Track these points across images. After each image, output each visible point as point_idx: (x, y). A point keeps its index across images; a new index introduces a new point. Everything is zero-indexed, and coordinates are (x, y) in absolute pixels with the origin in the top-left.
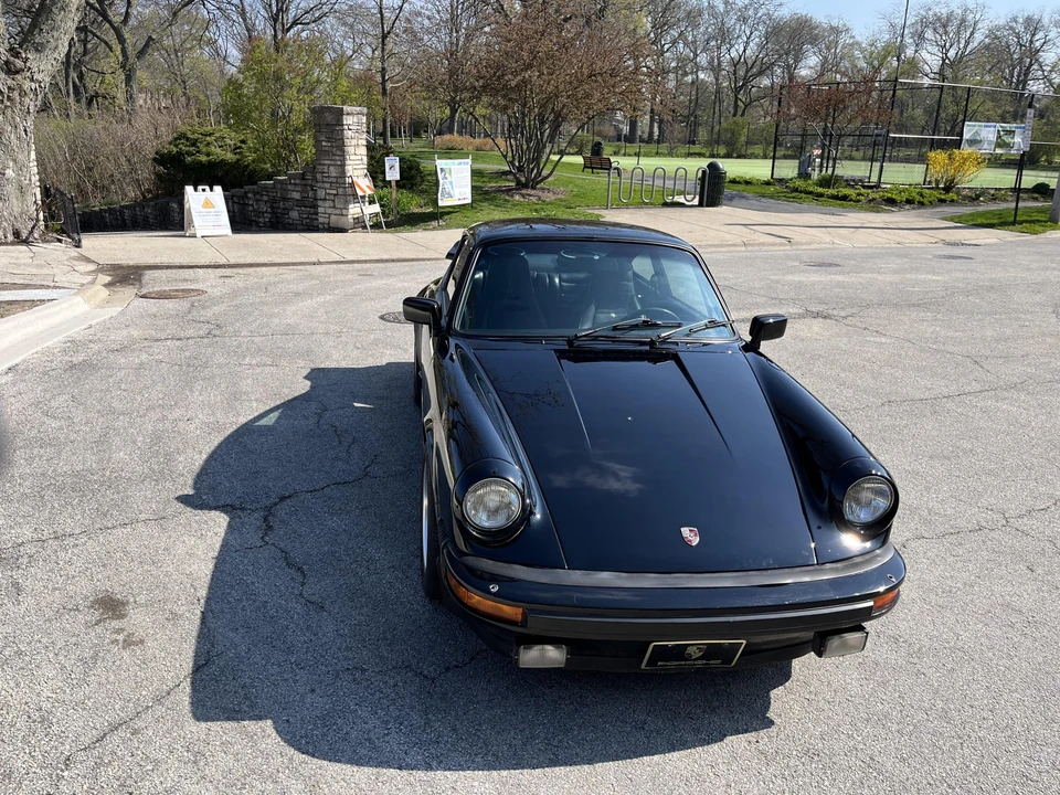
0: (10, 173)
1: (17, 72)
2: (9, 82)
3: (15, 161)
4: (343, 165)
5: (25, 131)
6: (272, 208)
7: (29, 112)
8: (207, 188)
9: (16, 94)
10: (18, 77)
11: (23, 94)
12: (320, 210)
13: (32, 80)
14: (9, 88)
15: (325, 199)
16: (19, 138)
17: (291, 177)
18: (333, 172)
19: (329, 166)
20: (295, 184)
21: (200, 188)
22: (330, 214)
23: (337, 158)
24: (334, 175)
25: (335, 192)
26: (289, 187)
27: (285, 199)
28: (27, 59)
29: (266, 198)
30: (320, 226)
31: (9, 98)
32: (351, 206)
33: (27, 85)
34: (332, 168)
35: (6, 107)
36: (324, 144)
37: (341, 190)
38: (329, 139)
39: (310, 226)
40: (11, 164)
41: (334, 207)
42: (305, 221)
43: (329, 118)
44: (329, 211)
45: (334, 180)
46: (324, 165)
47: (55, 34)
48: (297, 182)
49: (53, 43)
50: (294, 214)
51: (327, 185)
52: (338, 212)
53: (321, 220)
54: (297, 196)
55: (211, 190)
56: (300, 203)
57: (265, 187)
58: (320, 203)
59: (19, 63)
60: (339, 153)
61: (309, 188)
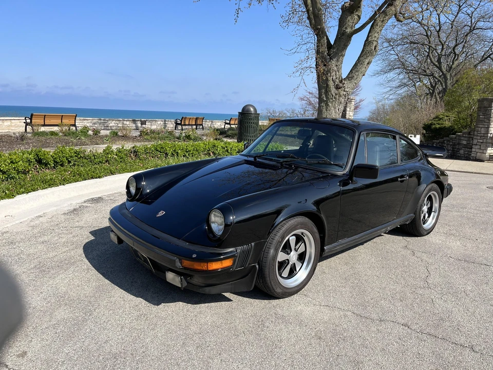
1: (340, 88)
2: (336, 92)
4: (488, 128)
6: (453, 148)
7: (341, 103)
8: (413, 136)
9: (338, 96)
10: (340, 90)
11: (340, 96)
12: (473, 150)
13: (344, 91)
14: (336, 94)
15: (477, 145)
17: (464, 133)
18: (483, 131)
19: (482, 128)
20: (465, 137)
22: (477, 152)
23: (486, 124)
24: (483, 132)
25: (482, 141)
26: (462, 138)
27: (459, 144)
28: (344, 83)
29: (451, 143)
30: (472, 158)
31: (335, 98)
32: (488, 149)
33: (342, 93)
34: (483, 129)
35: (333, 101)
36: (481, 117)
37: (485, 140)
38: (484, 115)
39: (468, 158)
41: (480, 149)
42: (466, 155)
43: (486, 103)
44: (477, 150)
45: (483, 135)
46: (479, 127)
47: (357, 73)
48: (466, 136)
49: (355, 77)
50: (462, 152)
51: (479, 138)
52: (481, 151)
53: (472, 155)
54: (465, 142)
55: (415, 137)
56: (465, 146)
57: (452, 139)
58: (474, 146)
59: (341, 85)
60: (487, 121)
61: (471, 139)
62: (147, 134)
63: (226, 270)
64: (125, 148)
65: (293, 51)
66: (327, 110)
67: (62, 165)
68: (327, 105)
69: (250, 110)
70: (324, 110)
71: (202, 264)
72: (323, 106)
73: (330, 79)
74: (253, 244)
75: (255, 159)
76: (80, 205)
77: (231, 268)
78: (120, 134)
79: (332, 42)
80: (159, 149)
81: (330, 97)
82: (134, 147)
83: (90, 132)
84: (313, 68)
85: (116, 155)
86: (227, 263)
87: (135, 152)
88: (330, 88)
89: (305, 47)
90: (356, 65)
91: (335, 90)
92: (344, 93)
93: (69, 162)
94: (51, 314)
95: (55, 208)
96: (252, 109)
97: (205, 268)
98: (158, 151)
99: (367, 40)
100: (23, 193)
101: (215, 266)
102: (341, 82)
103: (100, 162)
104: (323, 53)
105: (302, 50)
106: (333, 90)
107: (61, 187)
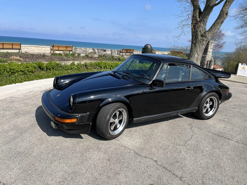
0: (196, 56)
1: (203, 36)
2: (201, 38)
3: (198, 54)
5: (202, 48)
7: (203, 44)
8: (245, 64)
9: (202, 40)
10: (203, 37)
14: (201, 39)
16: (200, 49)
21: (243, 64)
28: (206, 34)
31: (200, 41)
35: (199, 43)
40: (197, 54)
47: (214, 28)
49: (213, 30)
59: (204, 34)
62: (101, 57)
63: (73, 124)
64: (81, 63)
65: (179, 16)
66: (195, 48)
67: (50, 70)
68: (195, 45)
69: (148, 47)
70: (194, 48)
71: (63, 120)
72: (193, 46)
73: (199, 31)
74: (88, 113)
75: (114, 73)
76: (50, 88)
77: (76, 123)
78: (89, 56)
79: (202, 11)
80: (98, 65)
81: (197, 41)
82: (85, 63)
83: (76, 55)
84: (190, 25)
85: (76, 66)
86: (74, 120)
87: (86, 65)
88: (198, 36)
89: (186, 13)
90: (214, 24)
91: (201, 37)
92: (206, 39)
93: (53, 68)
94: (8, 132)
95: (39, 89)
96: (149, 46)
97: (63, 121)
98: (97, 65)
99: (222, 10)
100: (27, 81)
101: (68, 121)
102: (205, 33)
103: (68, 69)
104: (196, 17)
105: (185, 15)
106: (200, 37)
107: (45, 80)
